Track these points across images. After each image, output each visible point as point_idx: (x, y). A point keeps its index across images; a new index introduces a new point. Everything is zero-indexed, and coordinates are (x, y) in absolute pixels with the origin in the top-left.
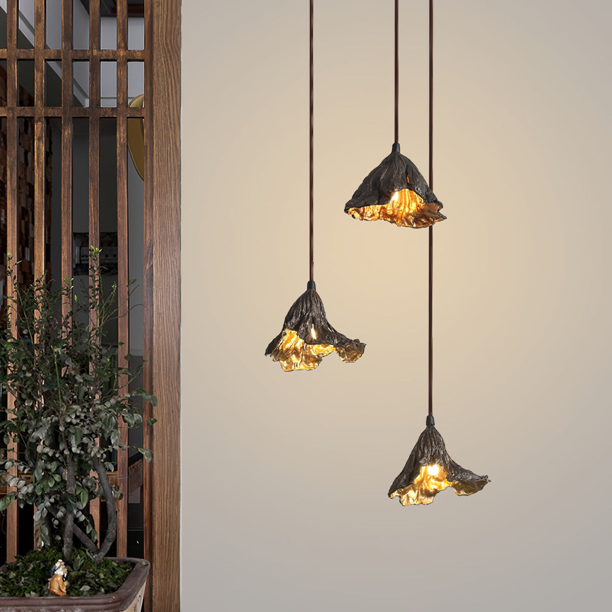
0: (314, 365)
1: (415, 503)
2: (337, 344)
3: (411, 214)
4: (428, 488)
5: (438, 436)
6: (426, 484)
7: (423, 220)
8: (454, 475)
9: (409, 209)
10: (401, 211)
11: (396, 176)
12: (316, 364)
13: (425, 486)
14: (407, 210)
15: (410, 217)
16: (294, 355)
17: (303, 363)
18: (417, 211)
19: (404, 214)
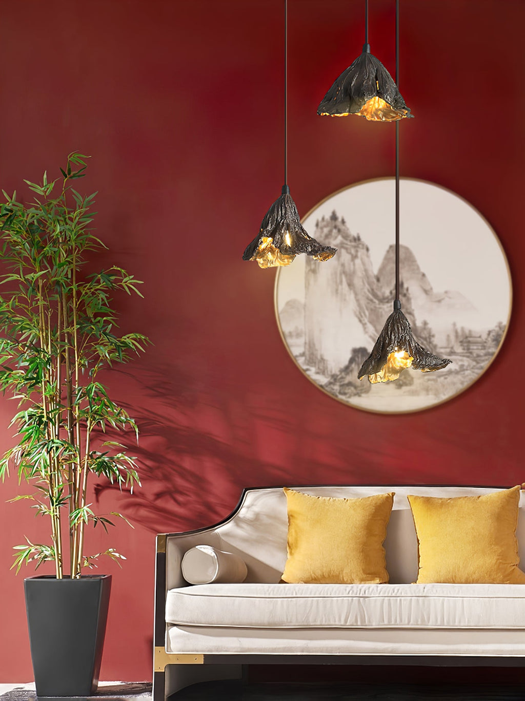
0: (288, 262)
1: (382, 380)
2: (309, 252)
3: (380, 110)
4: (394, 365)
5: (404, 321)
6: (393, 362)
7: (392, 115)
8: (418, 360)
9: (379, 104)
10: (371, 105)
11: (366, 83)
12: (291, 261)
13: (392, 364)
14: (377, 106)
15: (379, 112)
16: (269, 253)
17: (279, 260)
18: (386, 107)
19: (374, 109)
